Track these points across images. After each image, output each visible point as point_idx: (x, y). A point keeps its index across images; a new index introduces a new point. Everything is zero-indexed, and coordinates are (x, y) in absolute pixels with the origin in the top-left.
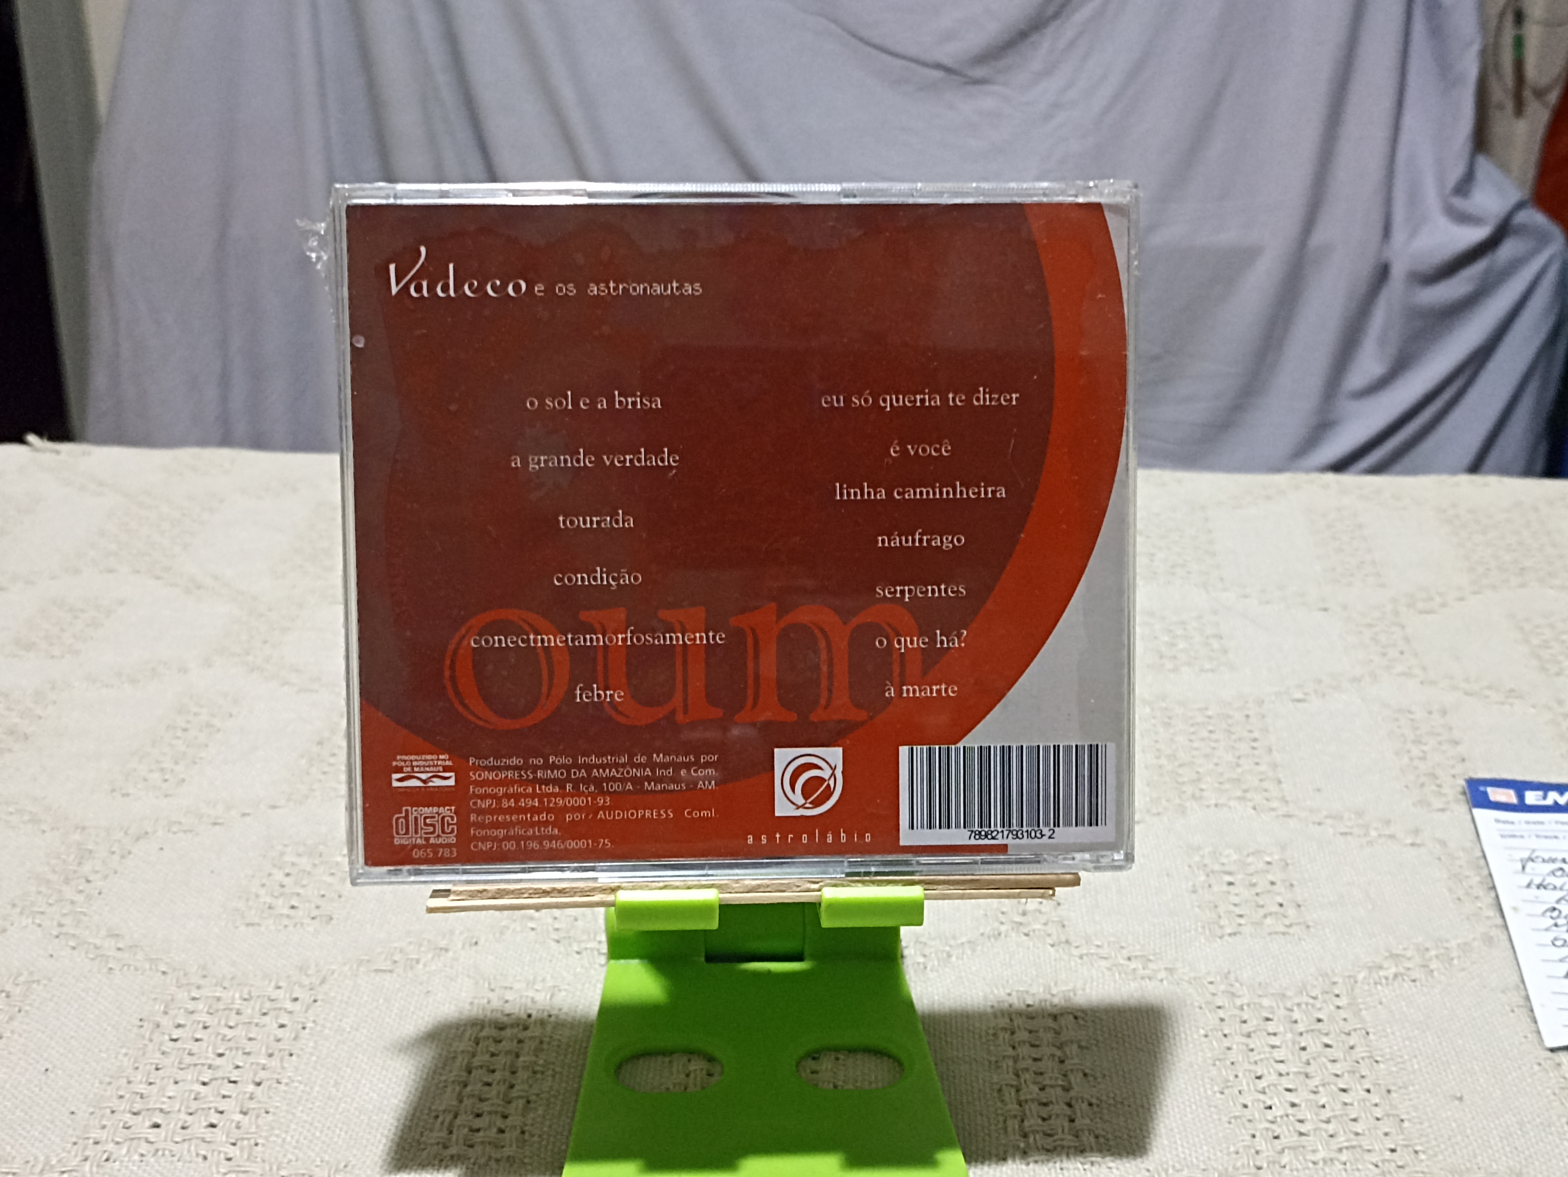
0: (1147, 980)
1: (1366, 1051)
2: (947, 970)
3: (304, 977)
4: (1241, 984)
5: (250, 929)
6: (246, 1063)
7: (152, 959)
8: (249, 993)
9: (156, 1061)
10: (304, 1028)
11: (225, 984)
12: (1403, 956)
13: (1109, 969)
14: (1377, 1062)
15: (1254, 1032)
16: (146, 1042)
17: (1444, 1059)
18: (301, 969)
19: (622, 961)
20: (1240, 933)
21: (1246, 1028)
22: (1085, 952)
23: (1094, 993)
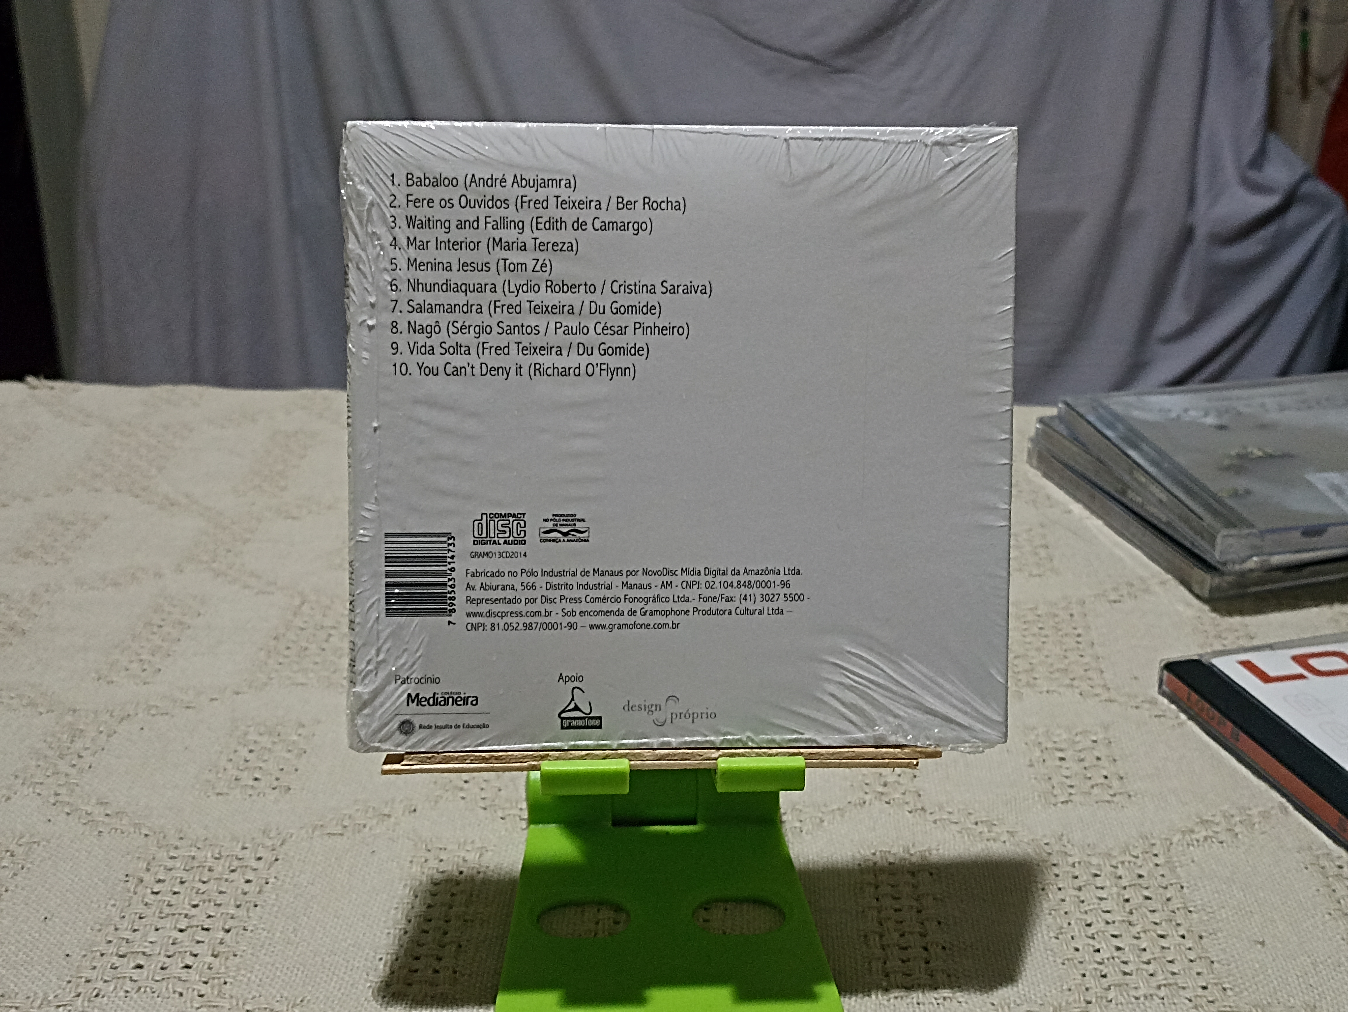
0: (992, 842)
1: (1181, 903)
2: (819, 833)
3: (267, 840)
4: (1072, 845)
5: (220, 797)
6: (217, 913)
7: (136, 824)
8: (219, 853)
9: (140, 911)
10: (267, 883)
11: (198, 845)
12: (1212, 822)
13: (960, 832)
14: (1190, 912)
15: (1085, 886)
16: (130, 895)
17: (1247, 909)
18: (264, 833)
19: (541, 825)
20: (1071, 801)
21: (1078, 883)
22: (937, 817)
23: (946, 853)
